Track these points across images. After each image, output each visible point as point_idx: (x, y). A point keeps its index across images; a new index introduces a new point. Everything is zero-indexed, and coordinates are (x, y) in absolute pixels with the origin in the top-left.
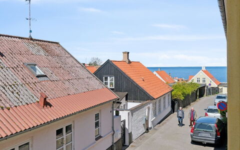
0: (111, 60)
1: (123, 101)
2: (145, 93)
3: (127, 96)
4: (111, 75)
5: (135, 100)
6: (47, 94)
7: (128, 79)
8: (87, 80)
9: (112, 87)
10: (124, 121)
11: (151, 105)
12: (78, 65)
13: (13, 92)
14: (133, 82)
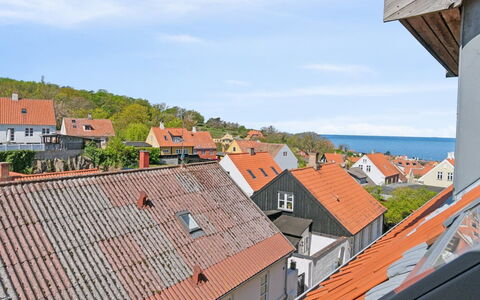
0: (289, 169)
1: (306, 234)
2: (339, 225)
3: (311, 226)
4: (288, 191)
5: (323, 232)
6: (203, 267)
7: (314, 201)
8: (252, 224)
9: (289, 210)
10: (303, 275)
11: (346, 245)
12: (242, 198)
13: (163, 266)
14: (321, 206)
